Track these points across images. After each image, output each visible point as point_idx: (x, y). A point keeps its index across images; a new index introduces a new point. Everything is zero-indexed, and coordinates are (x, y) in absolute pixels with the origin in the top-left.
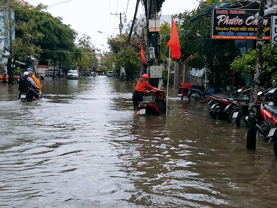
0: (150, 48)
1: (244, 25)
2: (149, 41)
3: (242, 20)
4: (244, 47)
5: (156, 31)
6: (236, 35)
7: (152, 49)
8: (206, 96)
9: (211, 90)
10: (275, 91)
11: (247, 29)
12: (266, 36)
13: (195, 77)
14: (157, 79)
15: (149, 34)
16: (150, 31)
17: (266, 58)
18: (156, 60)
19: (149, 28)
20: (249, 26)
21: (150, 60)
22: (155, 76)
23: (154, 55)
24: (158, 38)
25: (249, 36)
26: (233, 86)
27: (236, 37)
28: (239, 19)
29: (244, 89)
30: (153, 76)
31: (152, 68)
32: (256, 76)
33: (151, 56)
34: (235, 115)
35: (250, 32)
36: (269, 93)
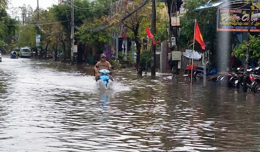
0: (172, 38)
1: (240, 21)
2: (171, 33)
3: (239, 17)
4: (241, 34)
5: (177, 25)
6: (235, 28)
7: (174, 39)
8: (209, 76)
9: (213, 71)
10: (259, 68)
11: (243, 24)
12: (257, 29)
13: (191, 60)
14: (177, 61)
15: (171, 27)
16: (172, 25)
17: (255, 48)
18: (176, 47)
19: (171, 23)
20: (245, 22)
21: (172, 47)
22: (176, 59)
23: (175, 43)
24: (178, 31)
25: (244, 29)
26: (231, 67)
27: (235, 29)
28: (237, 16)
29: (241, 68)
30: (174, 59)
31: (174, 53)
32: (247, 60)
33: (173, 44)
34: (236, 82)
35: (245, 26)
36: (256, 70)
